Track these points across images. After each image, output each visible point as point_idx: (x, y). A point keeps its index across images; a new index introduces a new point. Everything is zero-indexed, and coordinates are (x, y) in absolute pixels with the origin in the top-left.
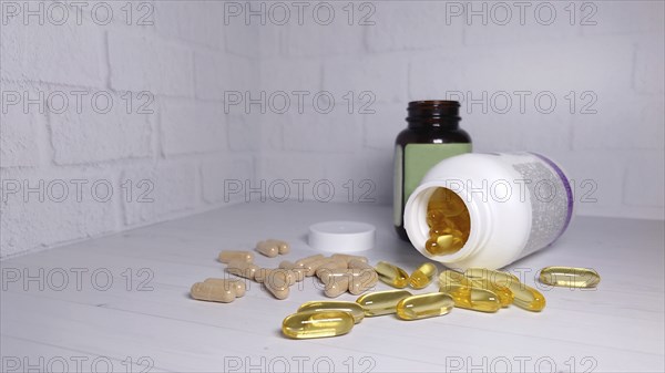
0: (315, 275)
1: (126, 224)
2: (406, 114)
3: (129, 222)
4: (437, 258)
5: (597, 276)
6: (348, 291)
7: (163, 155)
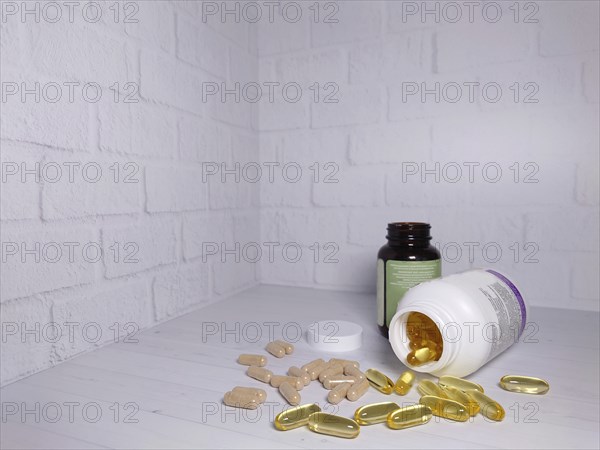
0: (318, 379)
1: (156, 321)
2: (386, 233)
3: (158, 319)
4: (416, 369)
5: (548, 386)
6: (346, 397)
7: (184, 260)
